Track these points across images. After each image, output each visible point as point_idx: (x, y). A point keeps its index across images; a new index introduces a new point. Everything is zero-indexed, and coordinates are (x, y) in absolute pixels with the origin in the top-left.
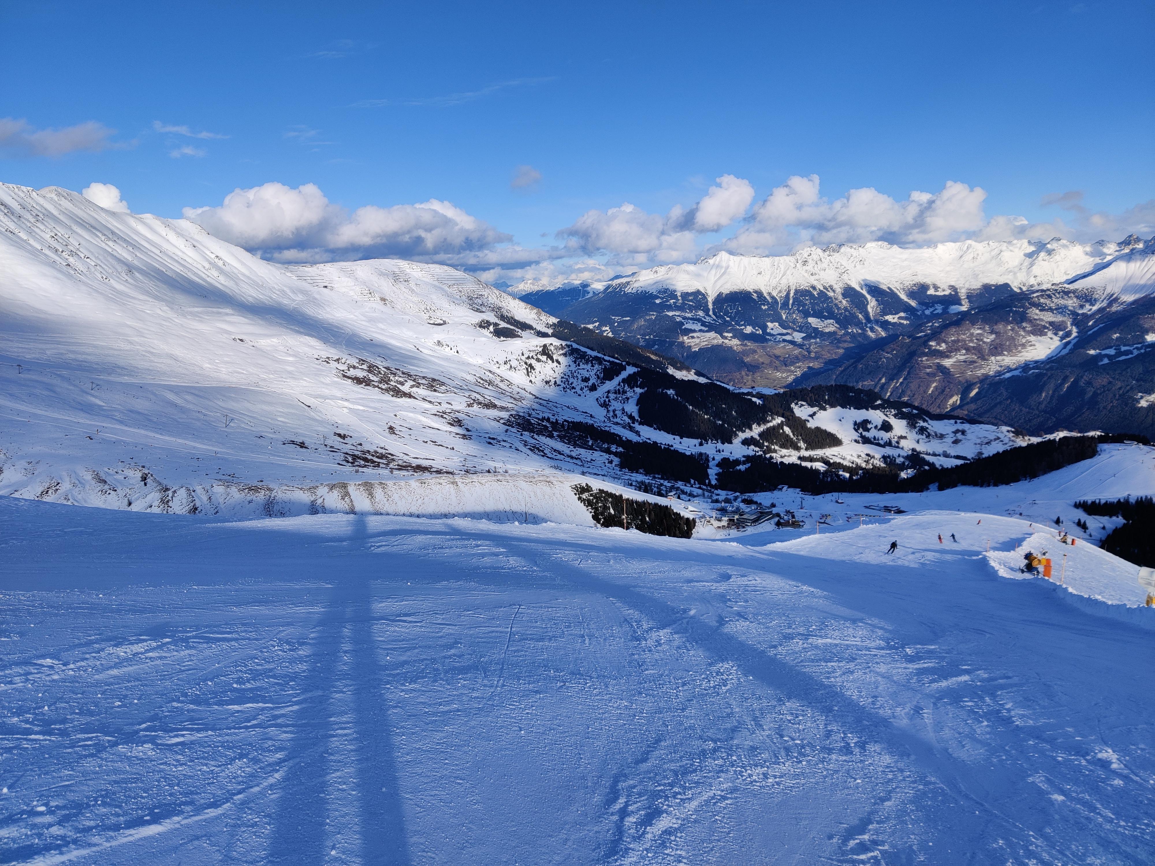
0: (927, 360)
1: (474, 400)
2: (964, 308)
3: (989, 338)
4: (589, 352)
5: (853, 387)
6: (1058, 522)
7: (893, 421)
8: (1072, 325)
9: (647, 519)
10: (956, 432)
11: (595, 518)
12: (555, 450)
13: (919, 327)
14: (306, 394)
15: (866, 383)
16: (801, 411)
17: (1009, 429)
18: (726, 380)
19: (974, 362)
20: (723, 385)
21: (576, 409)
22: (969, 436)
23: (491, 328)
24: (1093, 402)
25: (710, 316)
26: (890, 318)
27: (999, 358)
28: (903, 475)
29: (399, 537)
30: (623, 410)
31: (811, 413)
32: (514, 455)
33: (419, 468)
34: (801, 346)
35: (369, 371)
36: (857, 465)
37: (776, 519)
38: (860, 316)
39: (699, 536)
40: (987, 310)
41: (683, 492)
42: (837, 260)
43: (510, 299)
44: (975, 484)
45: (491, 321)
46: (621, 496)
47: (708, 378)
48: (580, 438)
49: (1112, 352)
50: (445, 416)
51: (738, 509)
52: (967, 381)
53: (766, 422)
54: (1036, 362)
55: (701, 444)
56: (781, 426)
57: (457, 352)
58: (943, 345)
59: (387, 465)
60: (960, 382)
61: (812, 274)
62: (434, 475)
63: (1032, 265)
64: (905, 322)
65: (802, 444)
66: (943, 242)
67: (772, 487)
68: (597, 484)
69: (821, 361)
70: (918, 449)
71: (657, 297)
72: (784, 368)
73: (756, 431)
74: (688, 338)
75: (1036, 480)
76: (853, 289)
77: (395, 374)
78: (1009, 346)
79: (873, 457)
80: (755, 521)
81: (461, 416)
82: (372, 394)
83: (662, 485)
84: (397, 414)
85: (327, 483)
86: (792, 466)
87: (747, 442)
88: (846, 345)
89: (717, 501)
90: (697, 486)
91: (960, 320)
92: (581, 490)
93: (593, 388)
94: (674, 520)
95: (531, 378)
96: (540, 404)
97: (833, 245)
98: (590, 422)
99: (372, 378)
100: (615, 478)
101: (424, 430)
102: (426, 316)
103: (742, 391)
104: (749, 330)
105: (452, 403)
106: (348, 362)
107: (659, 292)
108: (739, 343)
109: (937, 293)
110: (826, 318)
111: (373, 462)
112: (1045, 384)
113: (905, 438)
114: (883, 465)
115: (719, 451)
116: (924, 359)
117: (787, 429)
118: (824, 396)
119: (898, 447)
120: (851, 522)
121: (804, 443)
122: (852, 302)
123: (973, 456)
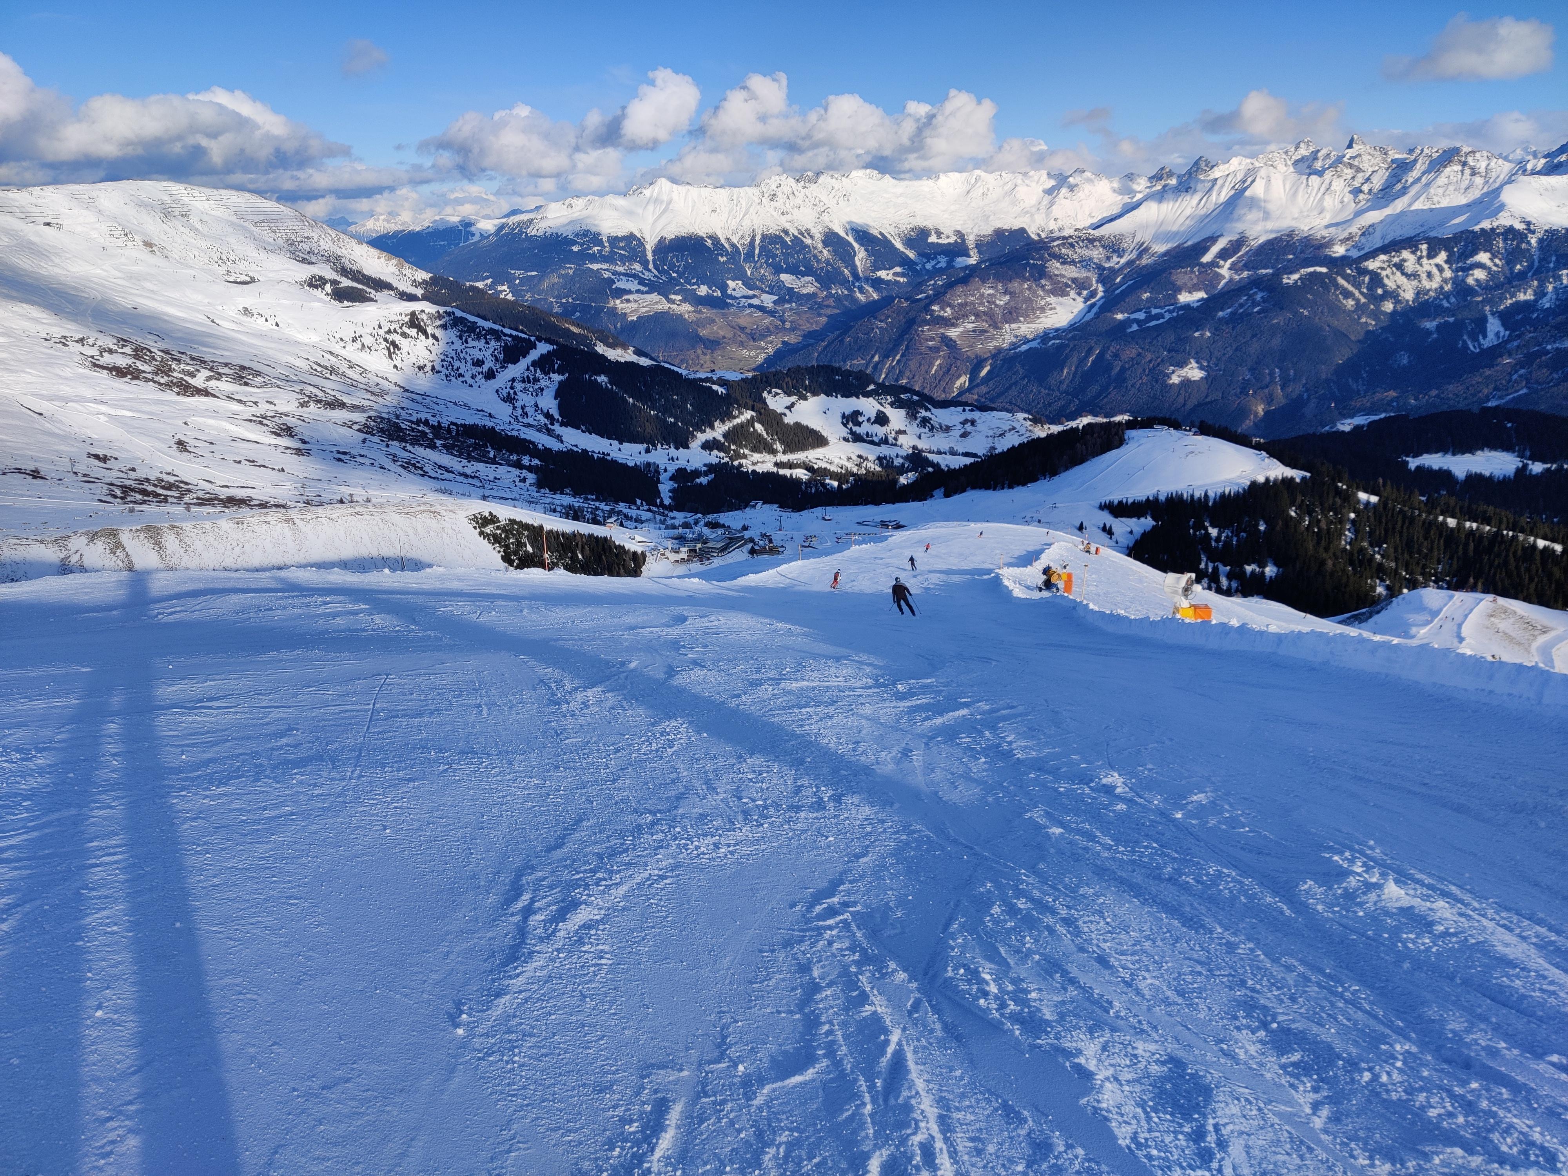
0: (929, 330)
1: (310, 397)
2: (973, 261)
3: (1003, 300)
4: (481, 322)
5: (840, 368)
6: (1081, 528)
7: (889, 411)
8: (1097, 282)
9: (580, 556)
10: (964, 423)
11: (506, 559)
12: (440, 467)
13: (918, 286)
14: (32, 395)
15: (855, 362)
16: (776, 402)
17: (1026, 416)
18: (677, 362)
19: (985, 331)
20: (672, 368)
21: (467, 406)
22: (980, 426)
23: (328, 288)
24: (1121, 379)
25: (650, 271)
26: (882, 274)
27: (1014, 326)
28: (903, 480)
29: (202, 599)
30: (536, 405)
31: (789, 404)
32: (379, 475)
33: (232, 502)
34: (772, 313)
35: (137, 357)
36: (847, 469)
37: (750, 546)
38: (846, 271)
39: (651, 574)
40: (1000, 264)
41: (627, 517)
42: (815, 194)
43: (353, 243)
44: (987, 487)
45: (327, 277)
46: (541, 527)
47: (652, 359)
48: (476, 447)
49: (1141, 316)
50: (265, 422)
51: (700, 535)
52: (977, 357)
53: (731, 417)
54: (1057, 330)
55: (648, 451)
56: (750, 422)
57: (277, 325)
58: (948, 309)
59: (180, 498)
60: (968, 357)
61: (783, 214)
62: (257, 510)
63: (1052, 203)
64: (902, 280)
65: (778, 446)
66: (946, 172)
67: (742, 504)
68: (505, 513)
69: (799, 333)
70: (920, 447)
71: (574, 243)
72: (752, 343)
73: (719, 431)
74: (622, 302)
75: (1056, 478)
76: (836, 235)
77: (179, 361)
78: (1026, 309)
79: (867, 459)
80: (723, 550)
81: (291, 421)
82: (145, 391)
83: (597, 508)
84: (189, 420)
85: (84, 530)
86: (768, 475)
87: (708, 446)
88: (829, 312)
89: (674, 527)
90: (646, 507)
91: (968, 276)
92: (483, 522)
93: (490, 375)
94: (617, 555)
95: (395, 362)
96: (413, 400)
97: (809, 173)
98: (489, 424)
99: (141, 368)
100: (531, 503)
101: (234, 444)
102: (222, 270)
103: (698, 375)
104: (703, 290)
105: (276, 402)
106: (99, 343)
107: (577, 235)
108: (691, 308)
109: (940, 241)
110: (804, 274)
111: (157, 495)
112: (1067, 358)
113: (904, 432)
114: (878, 469)
115: (673, 459)
116: (926, 328)
117: (758, 427)
118: (803, 381)
119: (896, 445)
120: (841, 543)
121: (781, 444)
122: (835, 252)
123: (985, 452)
